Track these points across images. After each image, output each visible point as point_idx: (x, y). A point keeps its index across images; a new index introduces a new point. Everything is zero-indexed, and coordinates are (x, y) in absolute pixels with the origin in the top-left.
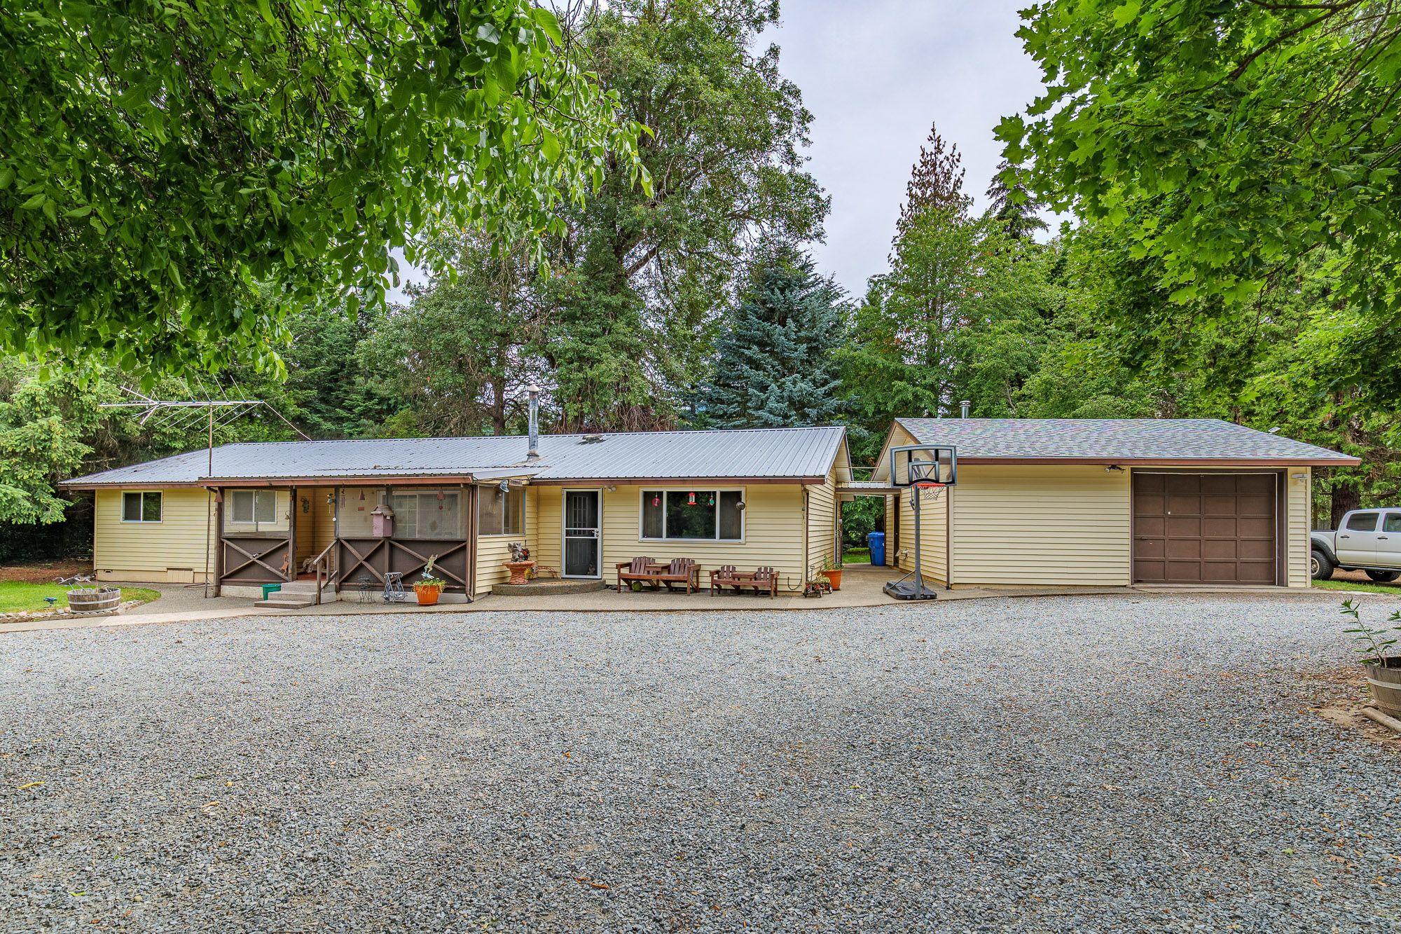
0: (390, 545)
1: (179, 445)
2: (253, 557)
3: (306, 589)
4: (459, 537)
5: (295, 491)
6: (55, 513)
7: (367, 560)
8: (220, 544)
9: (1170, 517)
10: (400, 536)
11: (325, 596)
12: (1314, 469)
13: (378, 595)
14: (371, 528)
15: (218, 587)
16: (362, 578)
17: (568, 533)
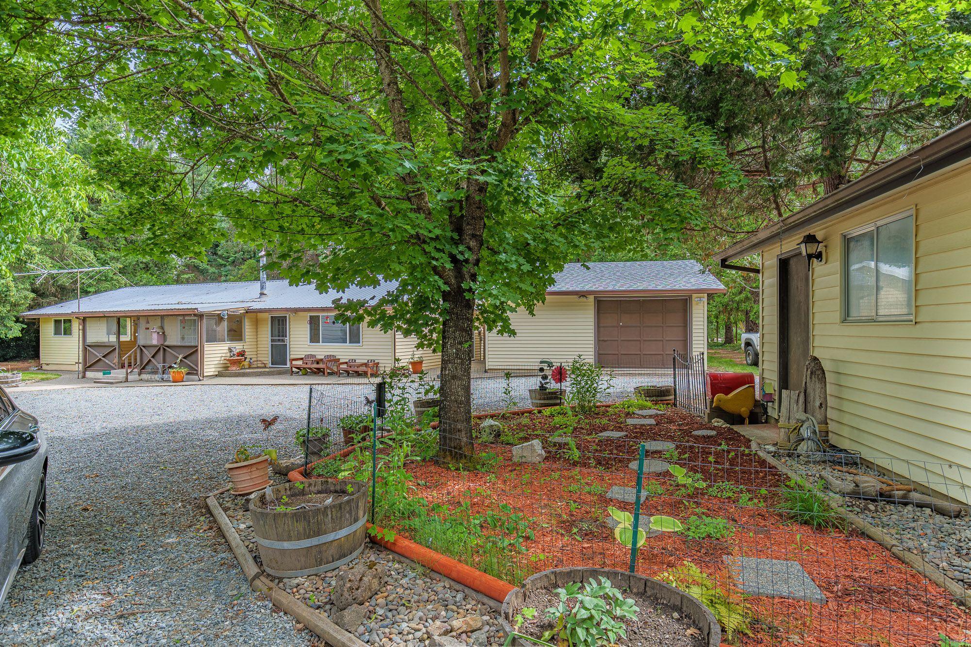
0: (162, 349)
1: (92, 289)
2: (100, 356)
3: (120, 374)
4: (193, 344)
5: (119, 319)
6: (15, 331)
7: (153, 357)
8: (85, 350)
9: (622, 327)
10: (167, 343)
11: (130, 377)
12: (708, 295)
13: (157, 377)
14: (151, 339)
15: (84, 373)
16: (149, 368)
17: (272, 341)
